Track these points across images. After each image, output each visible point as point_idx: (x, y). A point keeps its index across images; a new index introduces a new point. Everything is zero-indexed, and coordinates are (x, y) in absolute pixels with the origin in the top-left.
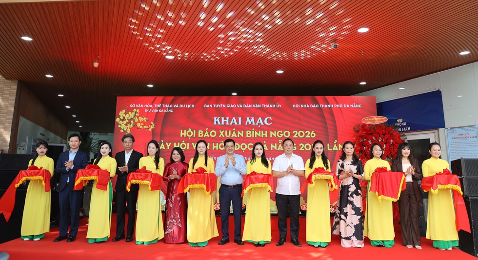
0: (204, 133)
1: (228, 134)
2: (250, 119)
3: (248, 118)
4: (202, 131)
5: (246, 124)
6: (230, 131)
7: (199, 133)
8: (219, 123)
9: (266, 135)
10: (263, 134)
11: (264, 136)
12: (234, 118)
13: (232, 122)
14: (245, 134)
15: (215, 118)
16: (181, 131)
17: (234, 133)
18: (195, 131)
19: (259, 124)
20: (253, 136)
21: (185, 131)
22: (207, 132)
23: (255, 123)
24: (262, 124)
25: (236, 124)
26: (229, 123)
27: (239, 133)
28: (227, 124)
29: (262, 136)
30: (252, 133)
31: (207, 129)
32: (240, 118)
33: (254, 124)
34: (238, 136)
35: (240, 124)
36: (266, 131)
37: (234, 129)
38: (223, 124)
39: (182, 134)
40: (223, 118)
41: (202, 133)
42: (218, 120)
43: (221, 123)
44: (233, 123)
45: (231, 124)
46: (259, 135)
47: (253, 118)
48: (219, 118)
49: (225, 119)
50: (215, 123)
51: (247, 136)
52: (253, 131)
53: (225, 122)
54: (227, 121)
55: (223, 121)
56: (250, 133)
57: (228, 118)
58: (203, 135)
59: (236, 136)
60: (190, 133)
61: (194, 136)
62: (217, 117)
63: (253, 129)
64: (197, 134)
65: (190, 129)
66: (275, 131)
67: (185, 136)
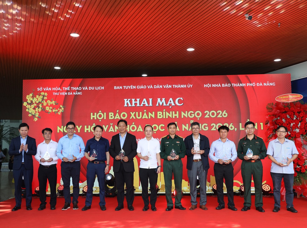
0: (115, 115)
1: (139, 116)
2: (161, 100)
3: (159, 99)
4: (113, 114)
5: (157, 105)
6: (141, 113)
7: (110, 116)
8: (130, 105)
9: (177, 115)
10: (174, 115)
11: (176, 117)
12: (145, 100)
13: (143, 103)
14: (156, 115)
15: (126, 100)
16: (92, 114)
17: (145, 114)
18: (105, 113)
19: (170, 104)
20: (164, 117)
21: (95, 114)
22: (117, 115)
23: (166, 104)
24: (173, 104)
25: (147, 105)
26: (140, 104)
27: (150, 114)
28: (138, 105)
29: (174, 117)
30: (163, 114)
31: (118, 111)
32: (151, 100)
33: (165, 104)
34: (150, 118)
35: (151, 105)
36: (177, 112)
37: (145, 111)
38: (133, 105)
39: (92, 117)
40: (133, 100)
41: (112, 115)
42: (128, 102)
43: (131, 104)
44: (144, 105)
45: (142, 105)
46: (171, 116)
47: (164, 99)
48: (129, 100)
49: (136, 100)
50: (126, 105)
51: (158, 117)
52: (164, 112)
53: (136, 104)
54: (138, 102)
55: (133, 102)
56: (161, 115)
57: (138, 100)
58: (113, 117)
59: (147, 118)
60: (100, 116)
61: (105, 118)
62: (128, 99)
63: (164, 110)
64: (107, 116)
65: (100, 111)
66: (186, 112)
67: (95, 119)
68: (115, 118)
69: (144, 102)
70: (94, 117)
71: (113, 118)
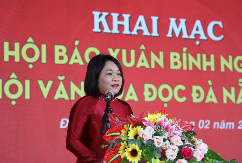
0: (70, 54)
1: (129, 60)
2: (178, 23)
3: (173, 21)
4: (64, 49)
5: (169, 35)
6: (133, 52)
7: (57, 54)
8: (107, 30)
9: (212, 64)
10: (205, 64)
11: (209, 67)
12: (141, 19)
13: (137, 27)
14: (167, 60)
15: (96, 14)
16: (6, 45)
17: (143, 56)
18: (44, 47)
19: (197, 36)
20: (185, 68)
21: (17, 45)
22: (76, 52)
23: (189, 33)
24: (203, 37)
25: (146, 33)
26: (131, 29)
27: (153, 56)
28: (126, 31)
29: (205, 69)
30: (181, 60)
31: (77, 43)
32: (155, 19)
33: (185, 36)
34: (153, 66)
35: (155, 33)
36: (212, 57)
37: (143, 47)
38: (115, 30)
39: (7, 54)
40: (115, 16)
41: (64, 54)
42: (103, 19)
43: (111, 27)
44: (140, 32)
45: (135, 32)
46: (198, 65)
47: (183, 21)
48: (105, 14)
49: (121, 18)
50: (97, 29)
51: (173, 67)
52: (184, 55)
53: (121, 27)
54: (126, 23)
55: (116, 23)
56: (177, 60)
57: (126, 17)
58: (66, 58)
59: (147, 66)
60: (31, 53)
61: (44, 60)
62: (101, 10)
63: (185, 49)
64: (51, 54)
65: (30, 40)
66: (230, 57)
67: (17, 59)
68: (71, 63)
69: (140, 25)
70: (12, 53)
71: (64, 61)
